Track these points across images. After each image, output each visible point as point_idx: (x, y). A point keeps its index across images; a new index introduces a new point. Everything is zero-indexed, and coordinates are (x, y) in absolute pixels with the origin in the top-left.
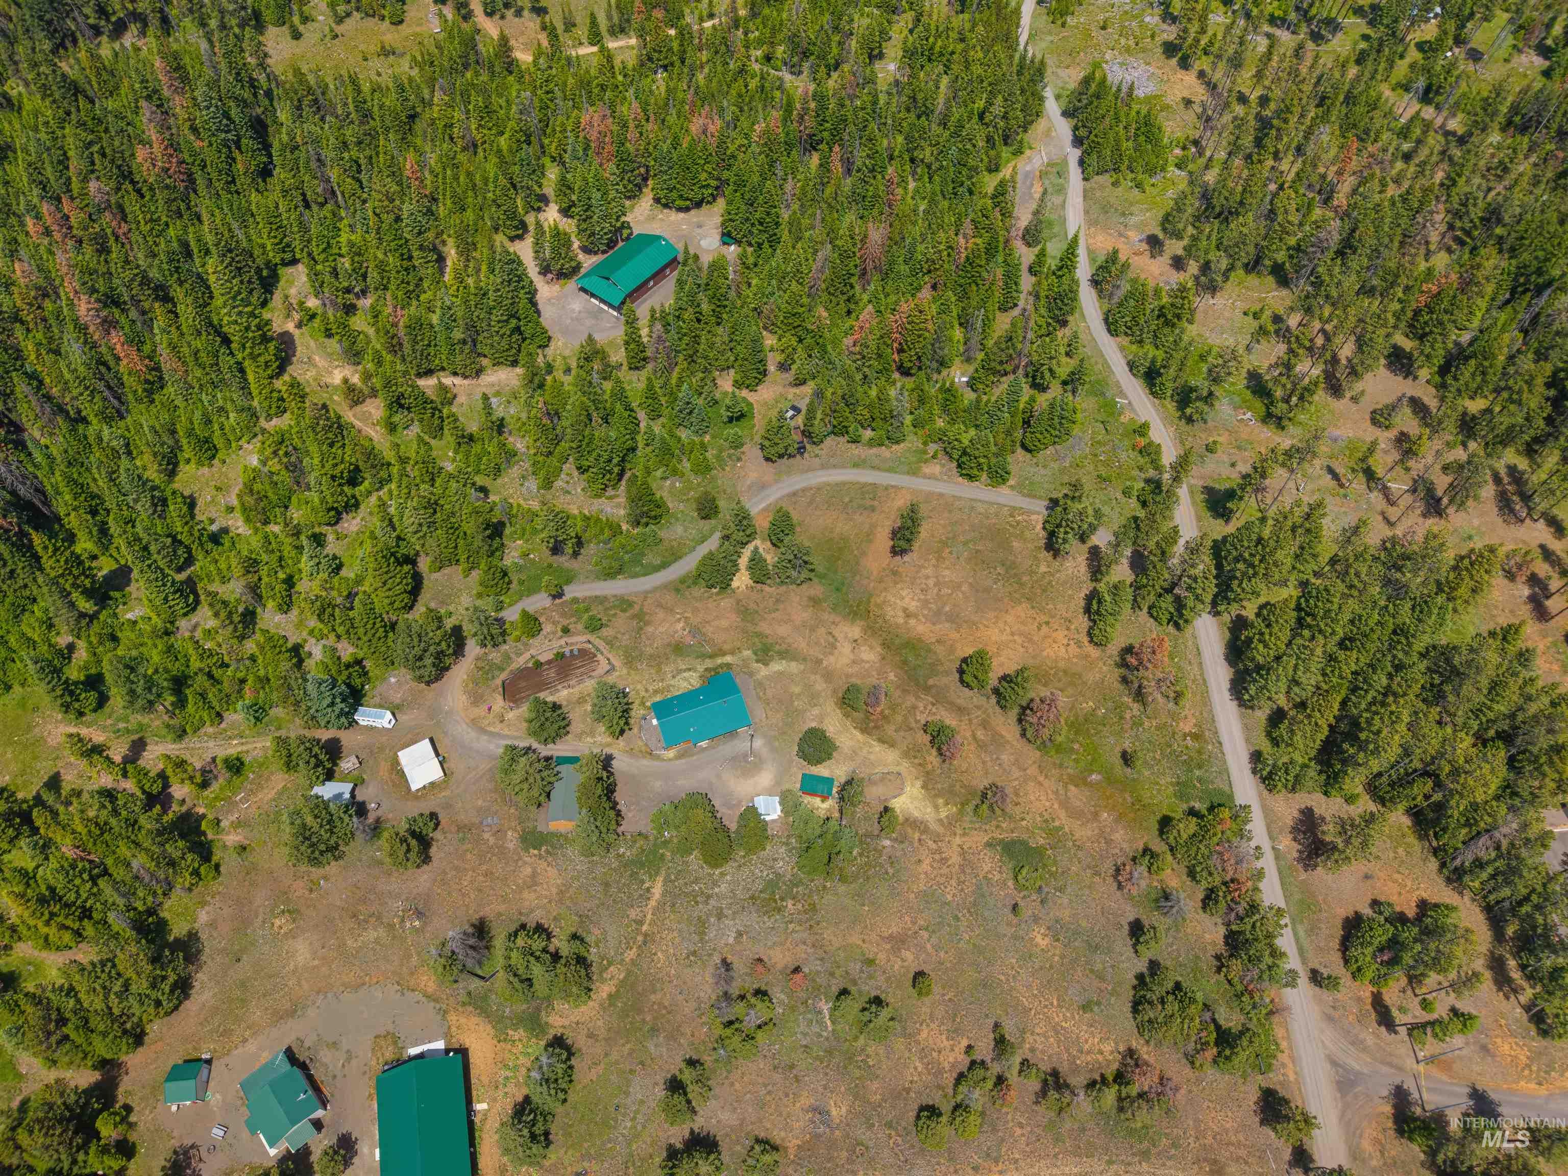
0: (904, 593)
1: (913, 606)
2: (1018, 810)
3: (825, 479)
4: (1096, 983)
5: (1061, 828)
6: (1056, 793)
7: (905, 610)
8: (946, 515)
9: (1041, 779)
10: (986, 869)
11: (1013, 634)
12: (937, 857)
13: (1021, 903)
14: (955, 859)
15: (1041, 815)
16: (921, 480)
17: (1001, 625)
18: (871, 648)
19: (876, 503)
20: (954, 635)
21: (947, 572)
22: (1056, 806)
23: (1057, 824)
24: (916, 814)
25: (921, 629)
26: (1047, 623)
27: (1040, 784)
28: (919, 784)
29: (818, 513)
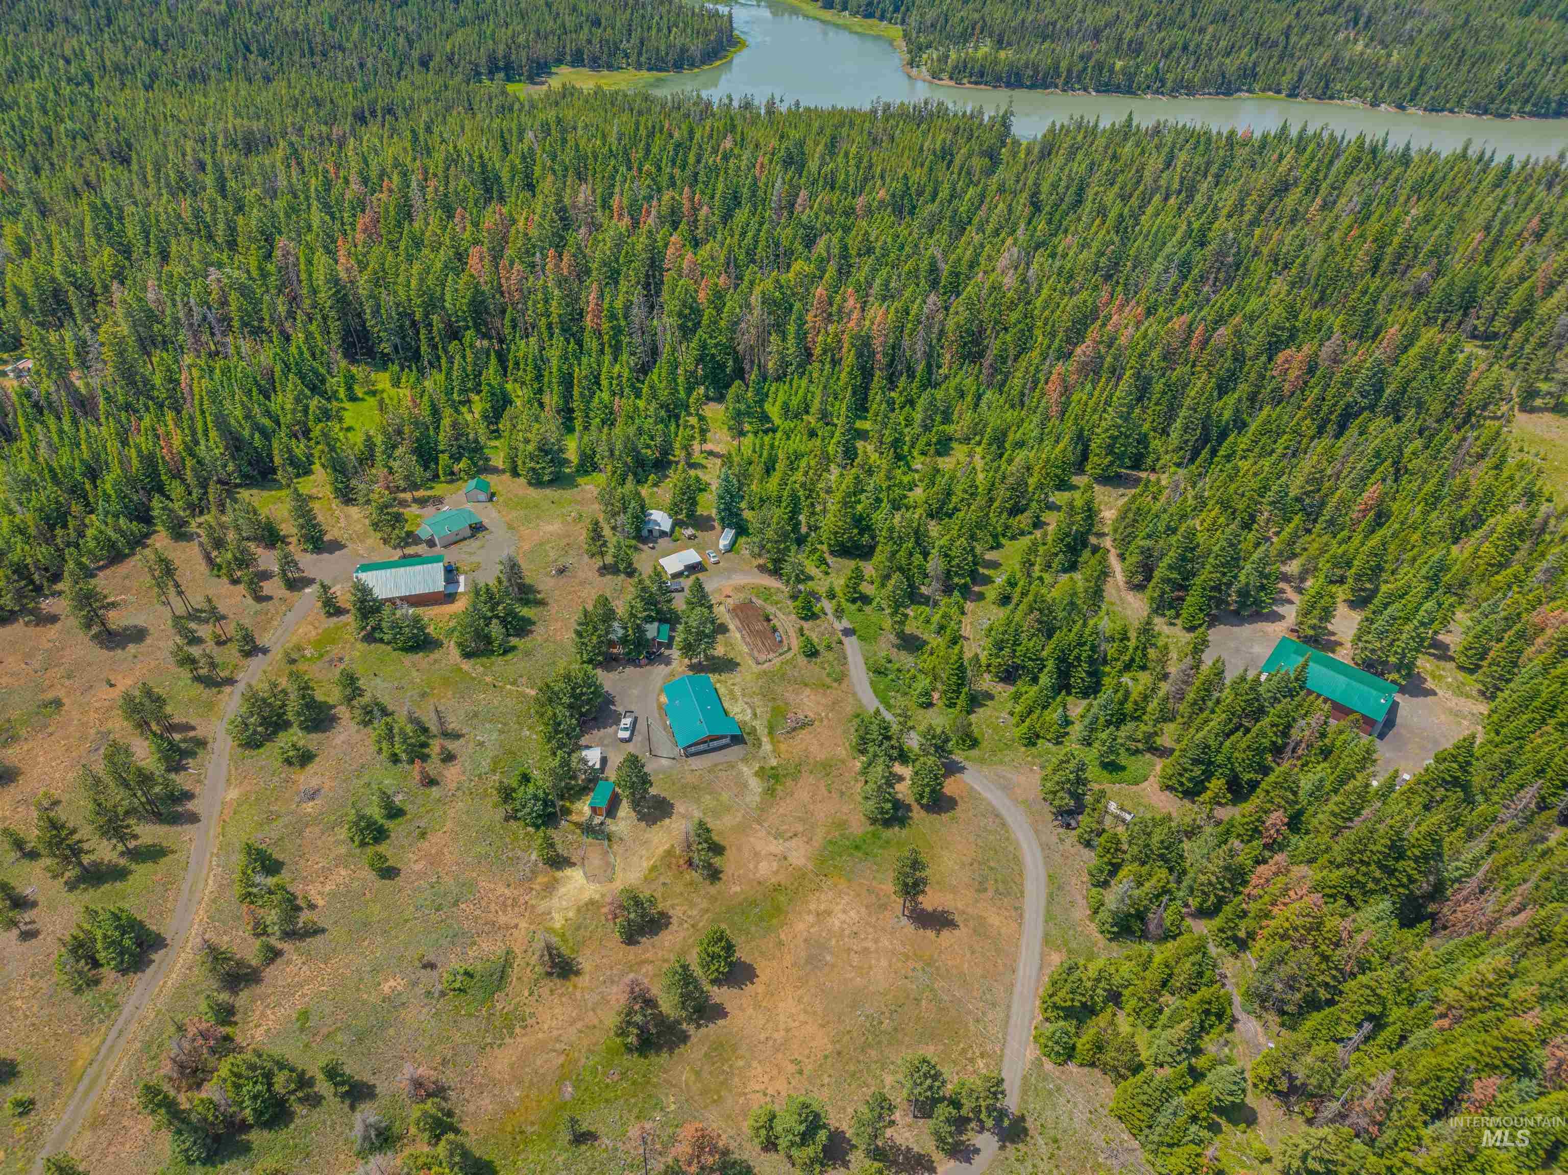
0: (852, 914)
1: (835, 922)
2: (545, 992)
3: (1025, 845)
4: (325, 1030)
5: (511, 1034)
6: (558, 1040)
7: (829, 913)
8: (979, 971)
9: (579, 1025)
10: (484, 945)
11: (788, 1030)
12: (509, 902)
13: (435, 974)
14: (502, 919)
15: (532, 1015)
16: (1037, 949)
17: (802, 1017)
18: (776, 873)
19: (990, 893)
20: (788, 960)
21: (884, 963)
22: (540, 1035)
23: (518, 1030)
24: (562, 890)
25: (800, 927)
26: (801, 1072)
27: (572, 1023)
28: (597, 897)
29: (972, 838)
